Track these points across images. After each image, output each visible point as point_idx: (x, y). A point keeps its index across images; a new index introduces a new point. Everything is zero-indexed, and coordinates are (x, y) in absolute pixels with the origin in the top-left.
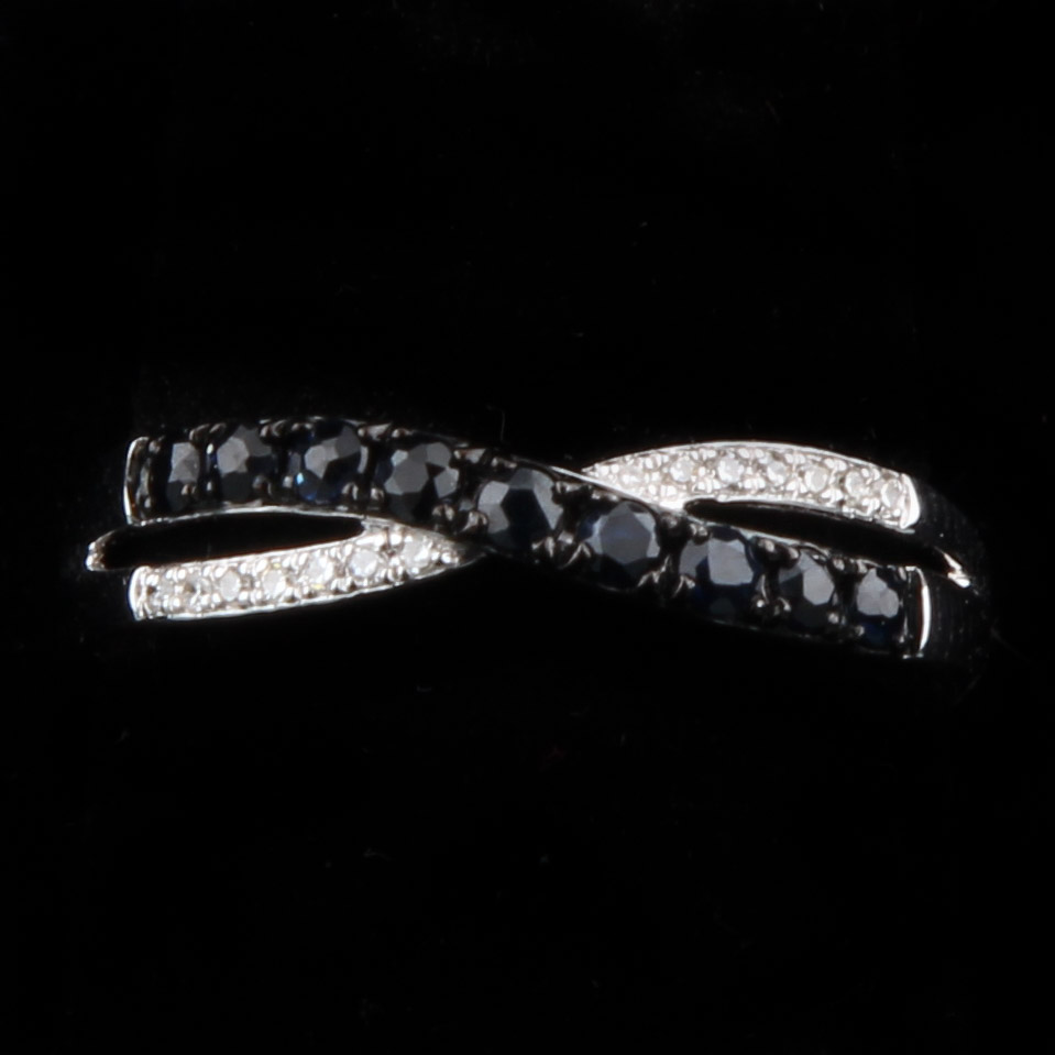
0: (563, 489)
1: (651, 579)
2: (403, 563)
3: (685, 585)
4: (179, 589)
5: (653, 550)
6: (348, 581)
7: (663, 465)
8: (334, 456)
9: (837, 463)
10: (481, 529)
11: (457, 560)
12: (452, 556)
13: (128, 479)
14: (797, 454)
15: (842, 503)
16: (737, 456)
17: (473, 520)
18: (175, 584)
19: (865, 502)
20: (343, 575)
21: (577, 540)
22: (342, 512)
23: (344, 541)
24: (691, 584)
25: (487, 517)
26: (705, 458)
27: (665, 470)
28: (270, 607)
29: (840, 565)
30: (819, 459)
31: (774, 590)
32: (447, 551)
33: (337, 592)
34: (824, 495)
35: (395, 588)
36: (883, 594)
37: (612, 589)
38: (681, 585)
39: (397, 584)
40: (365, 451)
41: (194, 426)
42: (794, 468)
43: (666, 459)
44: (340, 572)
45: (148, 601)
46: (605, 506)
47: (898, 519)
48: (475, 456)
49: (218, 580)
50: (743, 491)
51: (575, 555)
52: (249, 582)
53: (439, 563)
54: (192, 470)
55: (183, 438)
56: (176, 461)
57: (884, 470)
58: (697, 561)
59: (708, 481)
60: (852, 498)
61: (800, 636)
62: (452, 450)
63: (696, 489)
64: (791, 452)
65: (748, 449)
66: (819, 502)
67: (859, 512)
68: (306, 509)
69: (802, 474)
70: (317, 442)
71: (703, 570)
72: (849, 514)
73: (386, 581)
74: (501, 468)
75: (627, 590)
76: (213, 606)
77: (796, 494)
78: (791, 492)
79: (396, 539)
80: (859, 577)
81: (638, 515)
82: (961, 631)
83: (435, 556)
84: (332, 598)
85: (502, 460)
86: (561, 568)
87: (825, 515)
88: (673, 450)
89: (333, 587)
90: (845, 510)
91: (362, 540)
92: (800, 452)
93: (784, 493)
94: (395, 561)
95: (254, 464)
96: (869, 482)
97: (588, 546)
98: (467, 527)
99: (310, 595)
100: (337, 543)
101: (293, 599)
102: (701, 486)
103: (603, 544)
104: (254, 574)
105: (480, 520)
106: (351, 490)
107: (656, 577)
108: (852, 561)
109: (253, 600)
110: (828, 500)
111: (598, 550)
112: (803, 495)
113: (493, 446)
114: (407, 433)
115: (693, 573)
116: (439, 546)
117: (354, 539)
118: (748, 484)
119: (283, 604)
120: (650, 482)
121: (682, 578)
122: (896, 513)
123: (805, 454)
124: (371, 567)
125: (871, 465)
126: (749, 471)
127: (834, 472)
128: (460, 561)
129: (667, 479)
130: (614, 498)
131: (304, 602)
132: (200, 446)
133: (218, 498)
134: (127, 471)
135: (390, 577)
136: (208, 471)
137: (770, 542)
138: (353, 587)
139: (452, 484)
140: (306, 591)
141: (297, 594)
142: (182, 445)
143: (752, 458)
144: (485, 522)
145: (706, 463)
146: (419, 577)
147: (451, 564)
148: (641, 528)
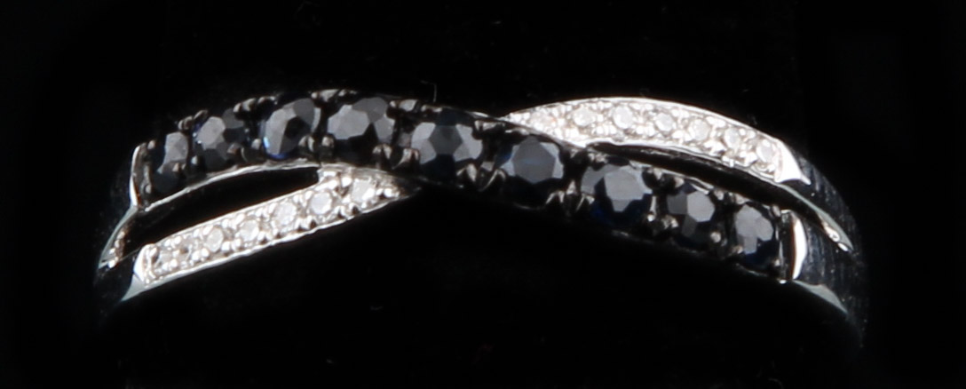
0: (481, 127)
1: (557, 198)
2: (352, 201)
3: (586, 201)
4: (176, 253)
5: (558, 171)
6: (309, 219)
7: (567, 113)
8: (292, 115)
9: (718, 120)
10: (413, 161)
11: (397, 194)
12: (394, 192)
13: (133, 174)
14: (681, 111)
15: (722, 153)
16: (632, 109)
17: (407, 154)
18: (173, 250)
19: (742, 155)
20: (304, 215)
21: (495, 167)
22: (301, 164)
23: (305, 189)
24: (591, 200)
25: (419, 152)
26: (602, 108)
27: (569, 117)
28: (247, 252)
29: (720, 195)
30: (702, 116)
31: (663, 211)
32: (388, 187)
33: (300, 230)
34: (707, 145)
35: (348, 222)
36: (758, 221)
37: (526, 208)
38: (582, 200)
39: (350, 218)
40: (318, 111)
41: (182, 117)
42: (679, 121)
43: (569, 108)
44: (303, 212)
45: (153, 269)
46: (517, 138)
47: (772, 173)
48: (409, 105)
49: (206, 237)
50: (635, 135)
51: (493, 179)
52: (229, 235)
53: (382, 197)
54: (183, 152)
55: (174, 129)
56: (168, 148)
57: (759, 132)
58: (595, 181)
59: (605, 126)
60: (729, 149)
61: (688, 250)
62: (388, 102)
63: (595, 133)
64: (676, 108)
65: (639, 103)
66: (702, 150)
67: (737, 162)
68: (274, 165)
69: (686, 127)
70: (279, 107)
71: (600, 188)
72: (728, 163)
73: (340, 216)
74: (429, 112)
75: (538, 208)
76: (202, 260)
77: (681, 141)
78: (677, 140)
79: (346, 181)
80: (738, 208)
81: (544, 145)
82: (832, 271)
83: (379, 192)
84: (297, 236)
85: (429, 107)
86: (481, 190)
87: (708, 163)
88: (575, 103)
89: (296, 227)
90: (725, 159)
91: (320, 187)
92: (684, 109)
93: (671, 139)
94: (347, 199)
95: (229, 135)
96: (746, 140)
97: (503, 170)
98: (403, 160)
99: (279, 236)
100: (300, 191)
101: (264, 241)
102: (599, 130)
103: (516, 169)
104: (234, 228)
105: (413, 155)
106: (307, 142)
107: (561, 195)
108: (731, 194)
109: (234, 248)
110: (709, 149)
111: (512, 173)
112: (688, 143)
113: (422, 96)
114: (352, 92)
115: (592, 191)
116: (382, 184)
117: (312, 187)
118: (639, 130)
119: (259, 247)
120: (557, 126)
121: (583, 195)
122: (771, 168)
123: (690, 111)
124: (327, 207)
125: (747, 127)
126: (641, 120)
127: (714, 128)
128: (400, 195)
129: (570, 123)
130: (523, 131)
131: (274, 242)
132: (188, 133)
133: (202, 170)
134: (132, 169)
135: (343, 213)
136: (194, 148)
137: (659, 173)
138: (313, 225)
139: (390, 128)
140: (275, 232)
141: (269, 237)
142: (174, 134)
143: (643, 110)
144: (417, 154)
145: (604, 111)
146: (367, 211)
147: (393, 198)
148: (548, 155)
